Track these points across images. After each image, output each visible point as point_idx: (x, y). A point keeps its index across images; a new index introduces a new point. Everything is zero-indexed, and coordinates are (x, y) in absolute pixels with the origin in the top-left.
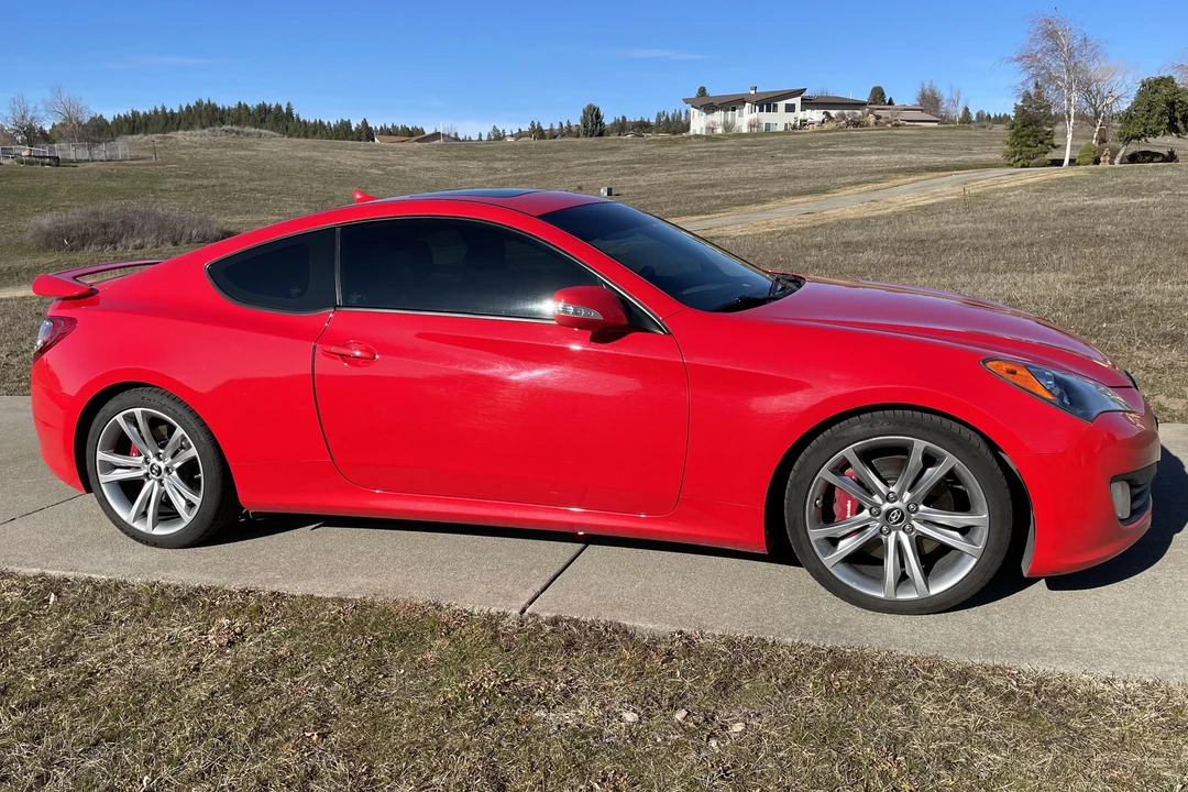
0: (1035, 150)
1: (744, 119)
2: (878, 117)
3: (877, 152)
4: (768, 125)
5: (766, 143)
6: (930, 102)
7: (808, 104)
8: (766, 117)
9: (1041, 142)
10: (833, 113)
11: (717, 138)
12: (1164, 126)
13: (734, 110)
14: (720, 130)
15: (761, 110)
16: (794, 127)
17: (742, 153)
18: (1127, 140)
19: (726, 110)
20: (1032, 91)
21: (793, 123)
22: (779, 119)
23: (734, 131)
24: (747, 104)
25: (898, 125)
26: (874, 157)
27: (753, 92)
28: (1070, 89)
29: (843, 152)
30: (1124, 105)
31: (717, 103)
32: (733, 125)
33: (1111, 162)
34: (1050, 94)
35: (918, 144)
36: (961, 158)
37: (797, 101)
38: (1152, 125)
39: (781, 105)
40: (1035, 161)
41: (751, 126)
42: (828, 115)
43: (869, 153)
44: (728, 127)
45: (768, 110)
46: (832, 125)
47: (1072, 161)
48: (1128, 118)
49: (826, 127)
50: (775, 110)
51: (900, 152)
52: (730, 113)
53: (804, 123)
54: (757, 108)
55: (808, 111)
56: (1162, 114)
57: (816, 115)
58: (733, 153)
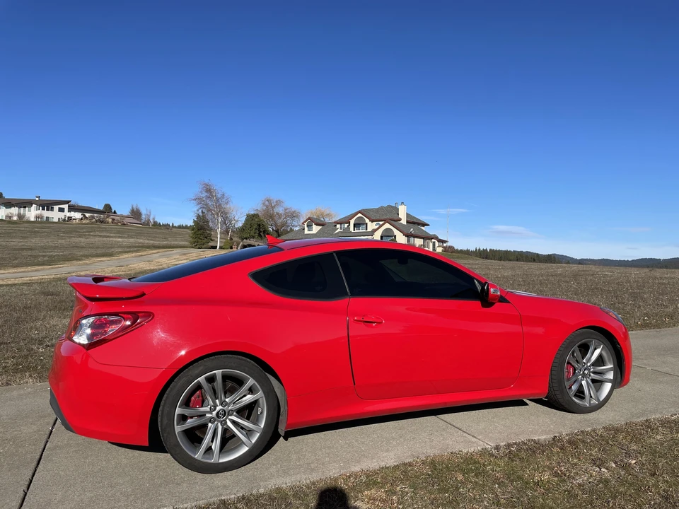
0: (204, 241)
1: (32, 213)
2: (113, 219)
3: (119, 237)
4: (47, 218)
5: (49, 227)
6: (136, 214)
7: (72, 208)
8: (46, 214)
9: (206, 238)
10: (87, 215)
11: (15, 222)
12: (257, 234)
13: (25, 207)
14: (15, 218)
15: (43, 209)
16: (64, 220)
17: (35, 232)
18: (243, 239)
19: (20, 207)
20: (201, 214)
21: (63, 218)
22: (55, 215)
23: (25, 219)
24: (34, 205)
25: (124, 224)
26: (120, 239)
27: (37, 199)
28: (218, 215)
29: (101, 236)
30: (240, 224)
31: (14, 203)
32: (24, 216)
33: (237, 248)
34: (209, 217)
35: (138, 234)
36: (166, 243)
37: (66, 207)
38: (252, 233)
39: (56, 208)
40: (205, 246)
41: (37, 217)
42: (84, 215)
43: (115, 237)
44: (21, 216)
45: (48, 210)
46: (88, 221)
47: (221, 248)
48: (242, 229)
49: (84, 222)
50: (52, 209)
51: (132, 238)
52: (22, 209)
53: (70, 218)
54: (41, 208)
55: (72, 213)
56: (256, 229)
57: (78, 215)
58: (29, 232)
